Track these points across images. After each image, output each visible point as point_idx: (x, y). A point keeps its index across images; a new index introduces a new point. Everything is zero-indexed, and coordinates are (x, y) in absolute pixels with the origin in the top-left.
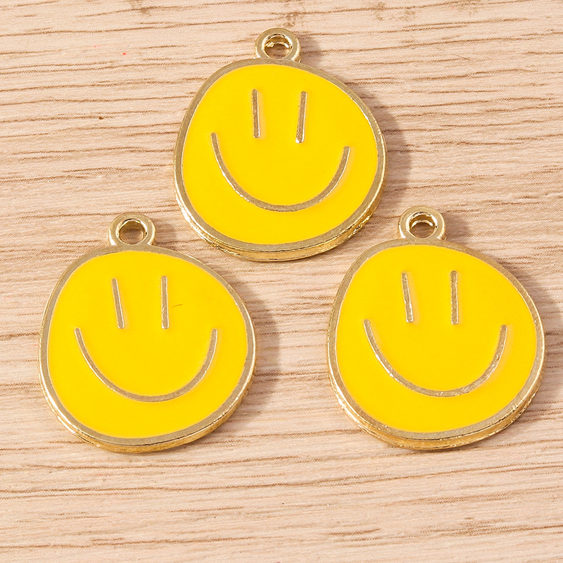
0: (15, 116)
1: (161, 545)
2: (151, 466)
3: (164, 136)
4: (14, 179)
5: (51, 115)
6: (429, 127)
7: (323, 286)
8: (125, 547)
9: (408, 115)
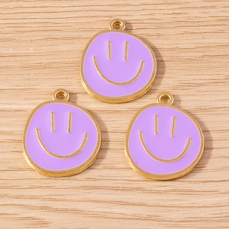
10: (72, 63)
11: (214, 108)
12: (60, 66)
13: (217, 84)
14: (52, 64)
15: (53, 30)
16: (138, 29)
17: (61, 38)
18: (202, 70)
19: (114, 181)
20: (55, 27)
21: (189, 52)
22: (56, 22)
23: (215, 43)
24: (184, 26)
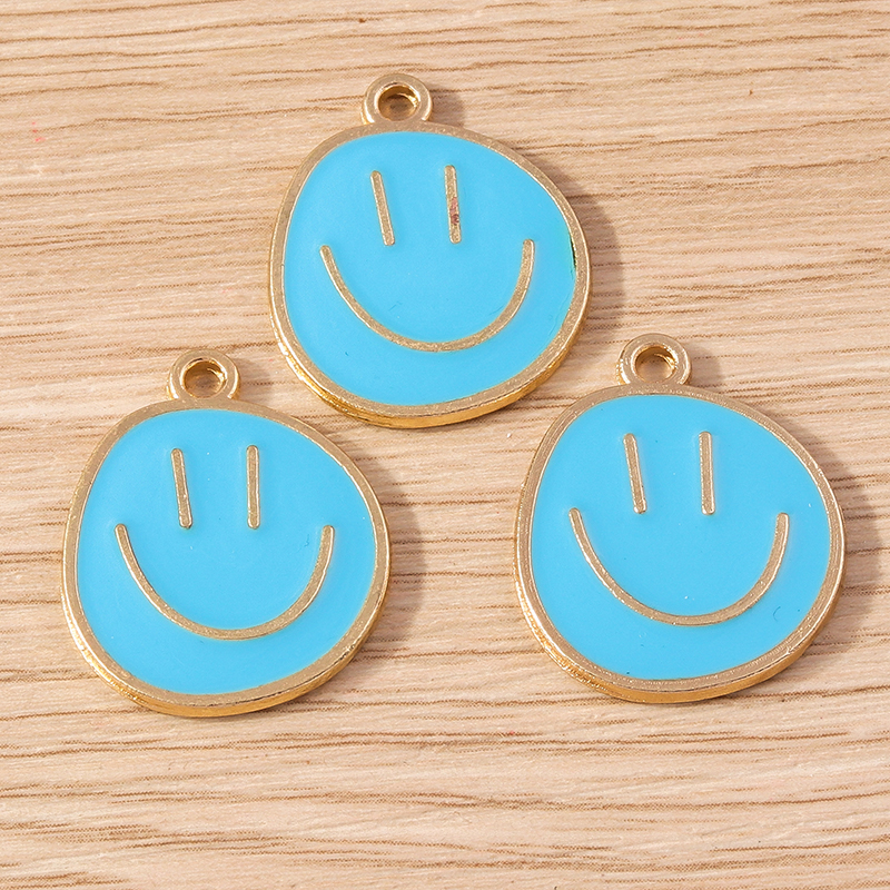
0: (234, 18)
1: (465, 657)
2: (447, 540)
3: (457, 48)
4: (234, 113)
5: (286, 16)
6: (851, 32)
7: (699, 270)
8: (411, 662)
9: (820, 14)
10: (210, 218)
11: (809, 386)
12: (162, 234)
13: (818, 284)
14: (125, 228)
15: (123, 84)
16: (480, 65)
17: (157, 116)
18: (751, 228)
19: (408, 710)
20: (134, 72)
21: (695, 155)
22: (135, 50)
23: (800, 114)
24: (668, 48)
